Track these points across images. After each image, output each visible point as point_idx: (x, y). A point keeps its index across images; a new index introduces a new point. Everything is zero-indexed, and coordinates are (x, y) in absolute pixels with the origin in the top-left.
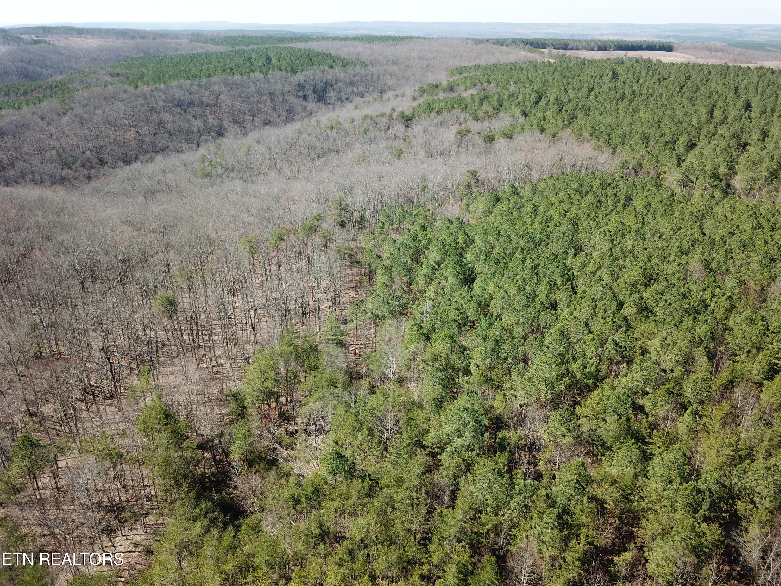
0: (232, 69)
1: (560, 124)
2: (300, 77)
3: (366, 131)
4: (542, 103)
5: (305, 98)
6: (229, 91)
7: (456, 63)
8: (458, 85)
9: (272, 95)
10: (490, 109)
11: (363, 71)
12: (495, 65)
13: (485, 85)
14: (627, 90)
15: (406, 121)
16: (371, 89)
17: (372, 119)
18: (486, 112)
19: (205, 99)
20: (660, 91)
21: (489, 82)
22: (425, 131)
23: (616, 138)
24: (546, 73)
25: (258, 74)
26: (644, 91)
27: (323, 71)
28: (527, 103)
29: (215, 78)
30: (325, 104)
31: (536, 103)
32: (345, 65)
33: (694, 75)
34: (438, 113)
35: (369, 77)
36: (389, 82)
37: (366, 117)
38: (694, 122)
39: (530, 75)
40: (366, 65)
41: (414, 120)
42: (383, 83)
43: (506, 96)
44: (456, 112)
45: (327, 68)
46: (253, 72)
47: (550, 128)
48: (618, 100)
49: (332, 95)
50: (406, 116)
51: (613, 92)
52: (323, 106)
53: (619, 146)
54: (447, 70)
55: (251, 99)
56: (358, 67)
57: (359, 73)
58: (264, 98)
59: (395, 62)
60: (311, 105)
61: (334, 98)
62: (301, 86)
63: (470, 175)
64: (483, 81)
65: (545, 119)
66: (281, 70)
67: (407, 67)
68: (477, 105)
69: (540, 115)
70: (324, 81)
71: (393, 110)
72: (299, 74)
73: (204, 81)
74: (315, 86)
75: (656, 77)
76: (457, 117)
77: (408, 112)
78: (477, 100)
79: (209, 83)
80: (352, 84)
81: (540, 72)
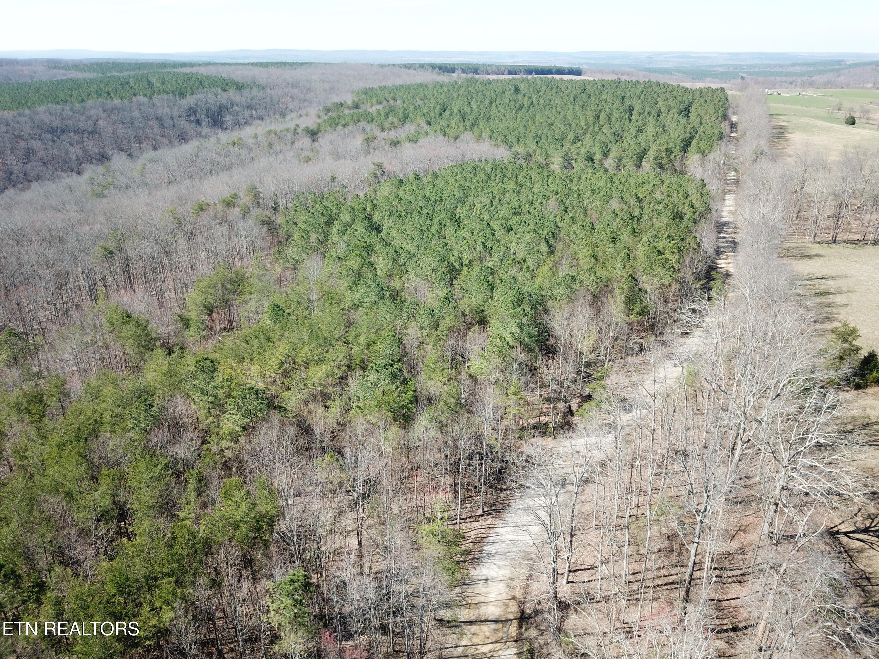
0: (109, 94)
1: (462, 128)
2: (189, 101)
3: (270, 145)
4: (446, 114)
5: (198, 122)
6: (109, 116)
7: (362, 85)
8: (364, 103)
9: (160, 120)
10: (396, 121)
11: (261, 94)
12: (402, 86)
13: (391, 102)
14: (526, 102)
15: (312, 135)
16: (271, 113)
17: (276, 134)
18: (392, 123)
19: (81, 124)
20: (556, 102)
21: (395, 100)
22: (331, 142)
23: (512, 138)
24: (451, 90)
25: (142, 97)
26: (542, 101)
27: (216, 95)
28: (432, 115)
29: (90, 103)
30: (222, 129)
31: (441, 114)
32: (240, 87)
33: (589, 88)
34: (344, 126)
35: (269, 100)
36: (290, 105)
37: (269, 132)
38: (583, 124)
39: (435, 92)
40: (263, 88)
41: (320, 134)
42: (284, 107)
43: (411, 109)
44: (362, 124)
45: (220, 91)
46: (135, 95)
47: (452, 132)
48: (518, 110)
49: (228, 118)
50: (312, 130)
51: (512, 103)
52: (220, 131)
53: (515, 144)
54: (353, 92)
55: (136, 124)
56: (255, 89)
57: (256, 96)
58: (151, 123)
59: (295, 85)
60: (205, 130)
61: (230, 122)
62: (192, 111)
63: (376, 168)
64: (389, 98)
65: (448, 126)
66: (167, 93)
67: (309, 90)
68: (382, 118)
69: (443, 123)
70: (218, 104)
71: (297, 126)
72: (188, 97)
73: (77, 106)
74: (208, 110)
75: (555, 90)
76: (364, 130)
77: (313, 126)
78: (383, 114)
79: (84, 108)
80: (249, 107)
81: (445, 89)
